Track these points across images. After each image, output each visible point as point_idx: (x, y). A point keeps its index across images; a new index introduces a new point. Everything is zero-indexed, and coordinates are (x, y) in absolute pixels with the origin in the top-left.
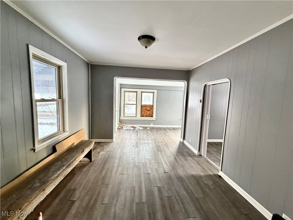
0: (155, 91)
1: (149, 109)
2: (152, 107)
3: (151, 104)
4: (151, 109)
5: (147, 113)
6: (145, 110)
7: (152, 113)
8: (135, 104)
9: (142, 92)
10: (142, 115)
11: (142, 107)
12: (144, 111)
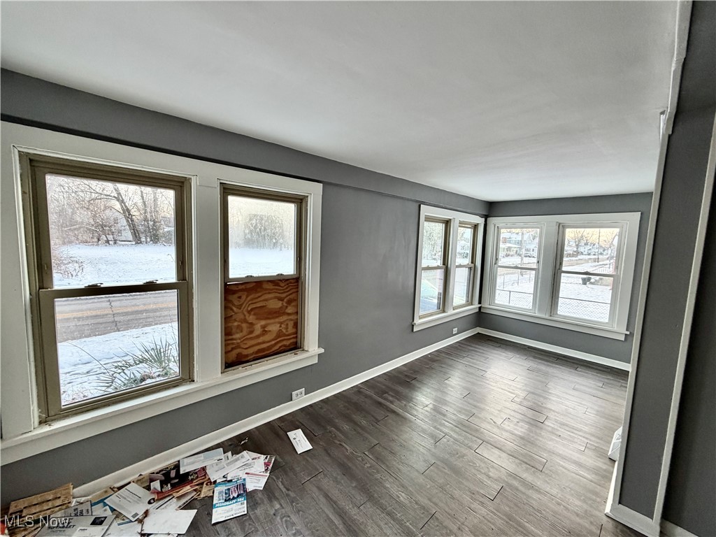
0: (313, 192)
1: (279, 304)
2: (290, 287)
3: (288, 269)
4: (289, 302)
5: (265, 332)
6: (251, 318)
7: (296, 325)
8: (172, 277)
9: (228, 190)
10: (233, 355)
11: (233, 298)
12: (245, 321)
